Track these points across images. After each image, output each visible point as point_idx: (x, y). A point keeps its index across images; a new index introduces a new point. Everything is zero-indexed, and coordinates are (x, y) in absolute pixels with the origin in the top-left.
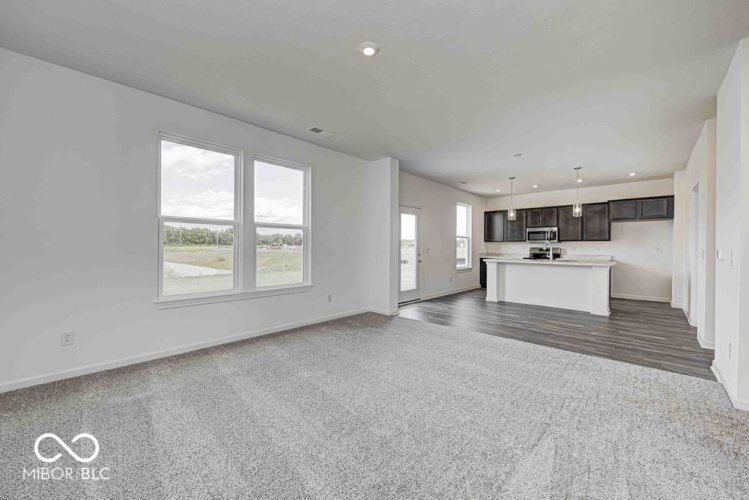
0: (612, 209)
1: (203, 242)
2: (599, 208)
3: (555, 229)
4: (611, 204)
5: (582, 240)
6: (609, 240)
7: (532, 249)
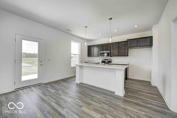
0: (128, 43)
1: (36, 57)
2: (124, 43)
3: (109, 52)
4: (128, 41)
5: (118, 56)
6: (127, 56)
7: (102, 59)
